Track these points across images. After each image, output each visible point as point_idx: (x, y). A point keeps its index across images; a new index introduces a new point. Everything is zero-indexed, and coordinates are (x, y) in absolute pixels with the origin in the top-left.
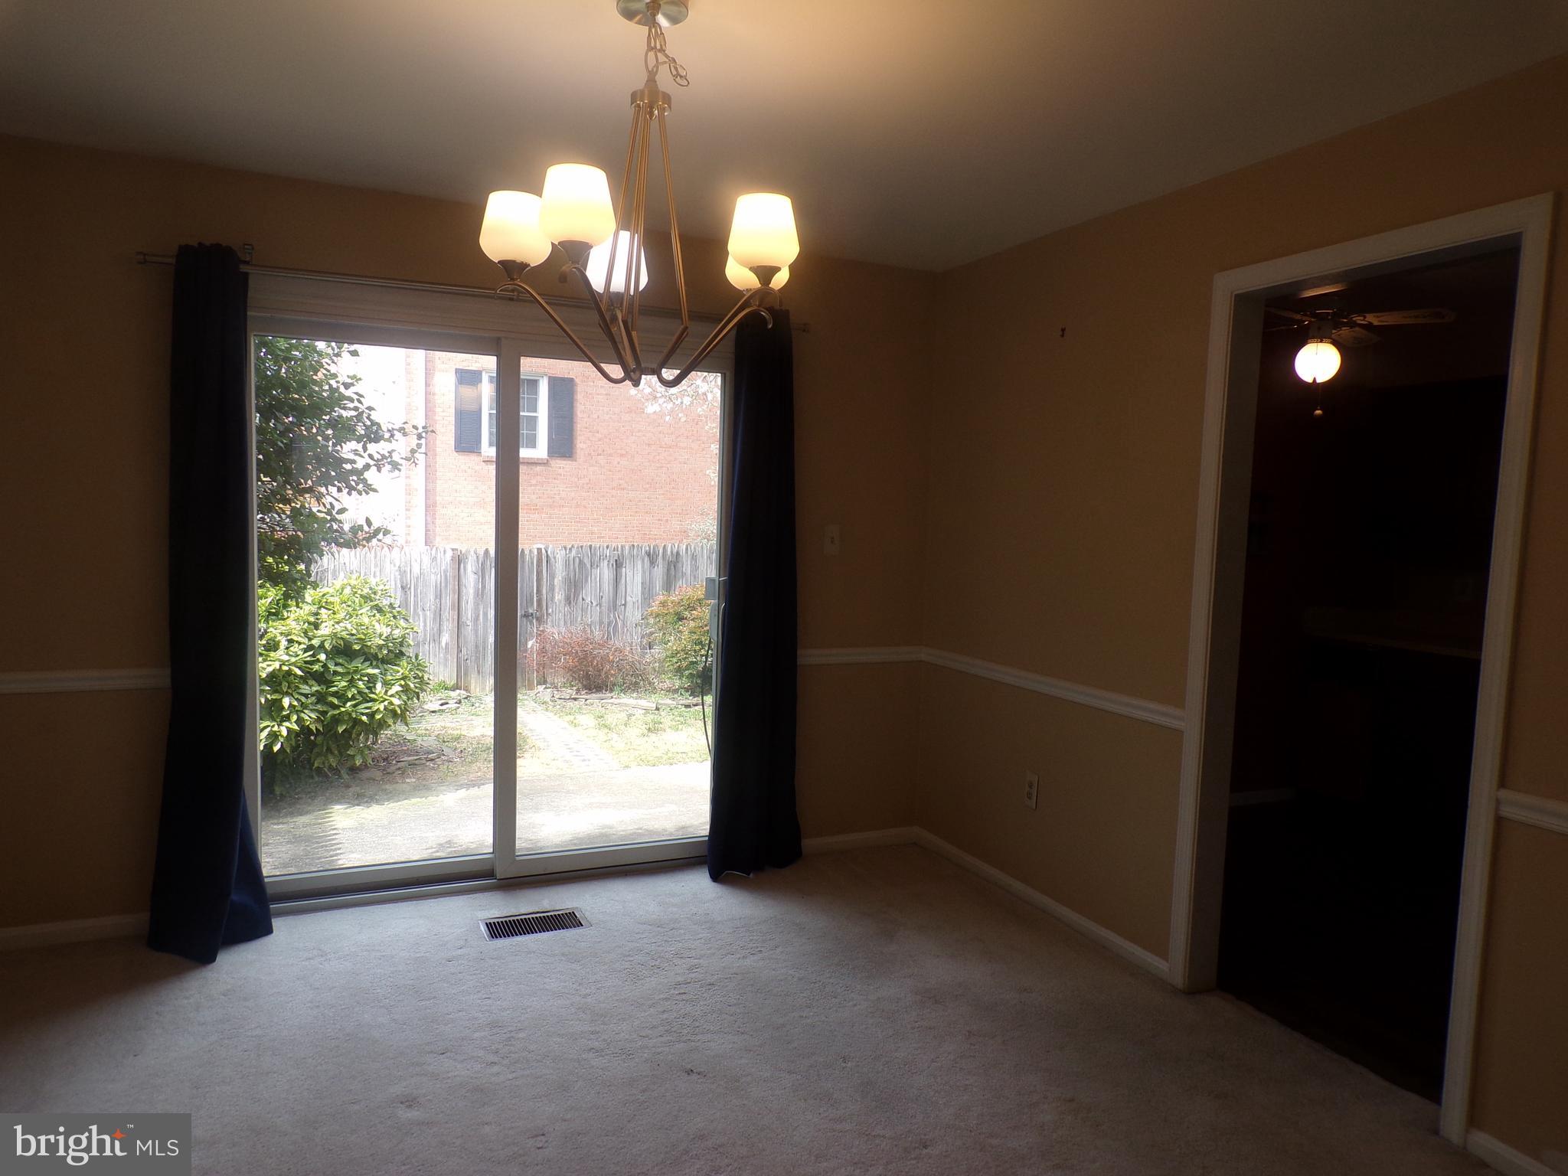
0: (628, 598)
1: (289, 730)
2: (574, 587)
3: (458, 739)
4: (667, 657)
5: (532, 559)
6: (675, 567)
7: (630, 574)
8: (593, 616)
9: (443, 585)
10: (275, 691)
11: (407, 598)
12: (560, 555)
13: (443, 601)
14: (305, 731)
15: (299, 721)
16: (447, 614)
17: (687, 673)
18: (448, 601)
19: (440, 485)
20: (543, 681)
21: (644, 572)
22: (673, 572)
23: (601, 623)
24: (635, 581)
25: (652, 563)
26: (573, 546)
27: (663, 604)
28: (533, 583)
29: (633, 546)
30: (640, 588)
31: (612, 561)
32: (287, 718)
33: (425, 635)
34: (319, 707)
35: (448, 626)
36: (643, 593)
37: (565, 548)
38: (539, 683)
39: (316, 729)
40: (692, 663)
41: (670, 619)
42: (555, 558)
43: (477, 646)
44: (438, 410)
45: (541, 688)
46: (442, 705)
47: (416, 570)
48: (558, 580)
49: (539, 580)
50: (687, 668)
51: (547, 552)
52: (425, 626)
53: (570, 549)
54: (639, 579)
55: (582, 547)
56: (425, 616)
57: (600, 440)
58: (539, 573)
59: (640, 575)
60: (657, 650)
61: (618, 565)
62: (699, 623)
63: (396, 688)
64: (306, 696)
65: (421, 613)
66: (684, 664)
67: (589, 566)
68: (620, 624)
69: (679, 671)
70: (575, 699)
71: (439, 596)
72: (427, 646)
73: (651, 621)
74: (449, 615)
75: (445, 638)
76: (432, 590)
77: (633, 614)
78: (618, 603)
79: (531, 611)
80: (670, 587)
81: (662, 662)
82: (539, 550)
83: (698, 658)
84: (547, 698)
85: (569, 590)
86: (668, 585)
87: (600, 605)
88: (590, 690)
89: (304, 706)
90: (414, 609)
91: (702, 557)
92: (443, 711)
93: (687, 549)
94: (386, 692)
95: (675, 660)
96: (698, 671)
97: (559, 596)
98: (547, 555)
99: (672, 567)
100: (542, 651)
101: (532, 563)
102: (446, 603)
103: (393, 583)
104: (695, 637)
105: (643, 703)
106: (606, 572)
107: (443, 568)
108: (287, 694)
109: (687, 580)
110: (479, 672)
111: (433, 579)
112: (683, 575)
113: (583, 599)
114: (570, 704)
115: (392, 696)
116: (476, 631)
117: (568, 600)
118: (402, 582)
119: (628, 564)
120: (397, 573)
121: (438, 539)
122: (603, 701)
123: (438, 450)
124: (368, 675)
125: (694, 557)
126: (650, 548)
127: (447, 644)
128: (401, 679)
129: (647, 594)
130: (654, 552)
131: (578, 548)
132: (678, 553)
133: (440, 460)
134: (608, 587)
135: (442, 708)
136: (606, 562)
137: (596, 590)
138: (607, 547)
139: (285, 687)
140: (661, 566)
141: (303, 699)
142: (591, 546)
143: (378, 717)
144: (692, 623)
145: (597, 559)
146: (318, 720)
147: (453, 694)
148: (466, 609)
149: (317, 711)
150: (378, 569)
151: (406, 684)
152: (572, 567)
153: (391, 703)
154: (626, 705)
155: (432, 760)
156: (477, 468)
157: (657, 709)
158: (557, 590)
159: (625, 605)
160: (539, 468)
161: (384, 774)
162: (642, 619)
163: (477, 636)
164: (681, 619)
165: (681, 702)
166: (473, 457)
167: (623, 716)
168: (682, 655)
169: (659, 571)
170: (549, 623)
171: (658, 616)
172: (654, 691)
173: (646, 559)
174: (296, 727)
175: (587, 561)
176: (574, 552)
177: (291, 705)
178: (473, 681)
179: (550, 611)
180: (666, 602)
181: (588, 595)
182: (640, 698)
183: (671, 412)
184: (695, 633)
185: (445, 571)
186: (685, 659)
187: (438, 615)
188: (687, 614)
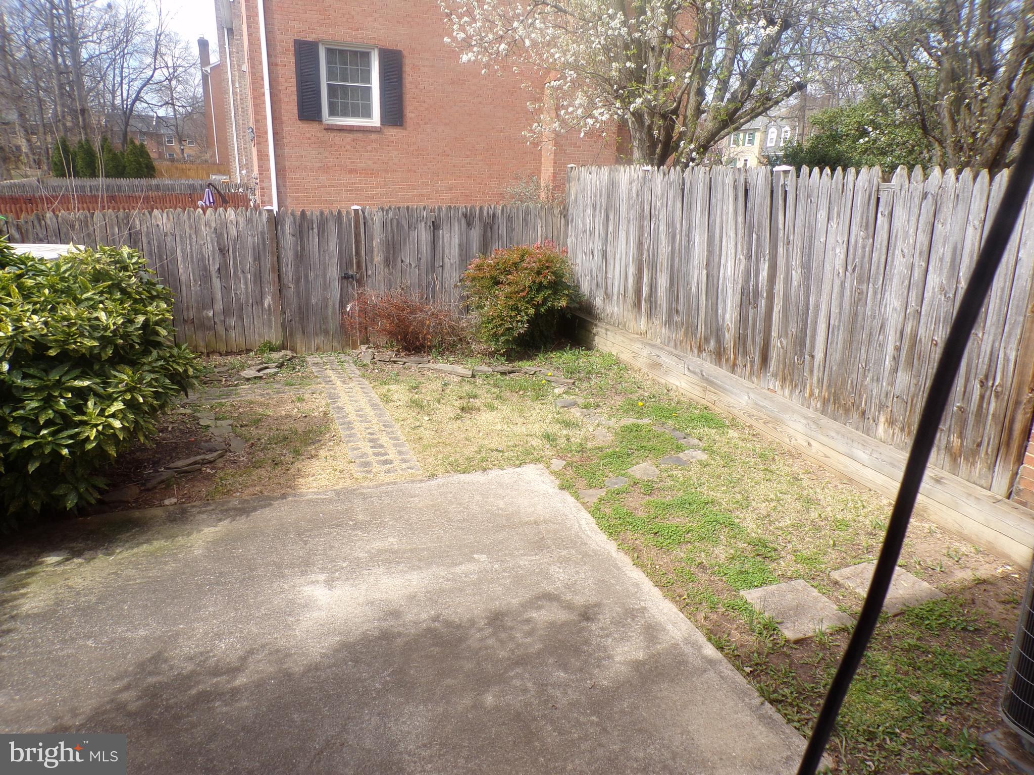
0: (446, 260)
2: (392, 249)
3: (257, 422)
4: (483, 323)
5: (349, 221)
6: (491, 228)
7: (447, 236)
8: (412, 277)
9: (261, 246)
11: (225, 261)
12: (377, 217)
13: (262, 264)
16: (267, 276)
17: (503, 339)
18: (268, 262)
19: (287, 150)
20: (366, 341)
21: (461, 234)
22: (489, 234)
23: (420, 285)
24: (453, 243)
25: (469, 224)
26: (390, 208)
27: (479, 268)
28: (351, 245)
29: (450, 207)
30: (457, 250)
31: (430, 223)
33: (247, 297)
35: (270, 289)
36: (460, 255)
37: (383, 209)
38: (362, 343)
40: (508, 329)
41: (486, 282)
42: (372, 219)
43: (300, 308)
44: (281, 80)
45: (363, 348)
46: (259, 371)
47: (233, 231)
48: (377, 241)
49: (357, 242)
50: (503, 335)
51: (364, 213)
52: (247, 288)
53: (387, 211)
54: (456, 241)
55: (399, 208)
56: (245, 278)
57: (427, 109)
58: (357, 235)
59: (457, 236)
60: (474, 315)
61: (435, 227)
62: (514, 288)
63: (118, 406)
65: (241, 276)
66: (501, 330)
67: (406, 227)
68: (438, 285)
69: (495, 336)
70: (395, 362)
71: (257, 258)
72: (250, 308)
73: (468, 283)
74: (269, 277)
75: (268, 301)
76: (250, 251)
77: (452, 276)
78: (437, 265)
79: (350, 273)
80: (487, 249)
81: (478, 328)
82: (356, 211)
83: (514, 324)
84: (367, 360)
85: (388, 252)
86: (485, 248)
87: (418, 266)
88: (410, 351)
90: (234, 272)
91: (518, 218)
92: (261, 378)
93: (503, 210)
94: (103, 410)
95: (491, 326)
96: (514, 338)
97: (378, 258)
98: (365, 218)
99: (489, 229)
100: (364, 312)
101: (350, 225)
102: (265, 265)
103: (210, 246)
104: (511, 303)
105: (460, 369)
106: (423, 234)
107: (260, 229)
109: (502, 243)
110: (303, 332)
111: (250, 241)
112: (500, 237)
113: (402, 261)
114: (389, 367)
115: (113, 416)
116: (298, 293)
117: (387, 261)
118: (219, 244)
119: (445, 226)
120: (214, 236)
121: (289, 199)
122: (420, 366)
123: (284, 118)
124: (72, 390)
125: (510, 219)
126: (466, 209)
127: (269, 306)
128: (125, 392)
129: (465, 256)
130: (471, 214)
131: (395, 209)
132: (494, 215)
133: (286, 128)
134: (425, 250)
135: (261, 374)
136: (423, 224)
137: (414, 252)
138: (424, 208)
140: (477, 228)
142: (408, 208)
143: (90, 446)
144: (508, 289)
145: (414, 220)
147: (276, 356)
148: (287, 272)
150: (193, 231)
151: (133, 398)
152: (390, 229)
153: (110, 426)
154: (443, 371)
155: (210, 462)
156: (320, 135)
157: (473, 376)
158: (375, 253)
159: (443, 266)
160: (373, 136)
161: (141, 491)
162: (460, 281)
163: (299, 298)
164: (497, 283)
165: (497, 369)
166: (315, 125)
167: (438, 385)
168: (498, 321)
169: (476, 234)
170: (370, 285)
171: (474, 279)
172: (471, 354)
173: (463, 221)
175: (404, 223)
176: (391, 214)
178: (298, 341)
179: (370, 272)
180: (482, 265)
181: (407, 257)
182: (457, 362)
183: (486, 66)
184: (511, 298)
185: (263, 233)
186: (501, 325)
187: (258, 278)
188: (502, 278)
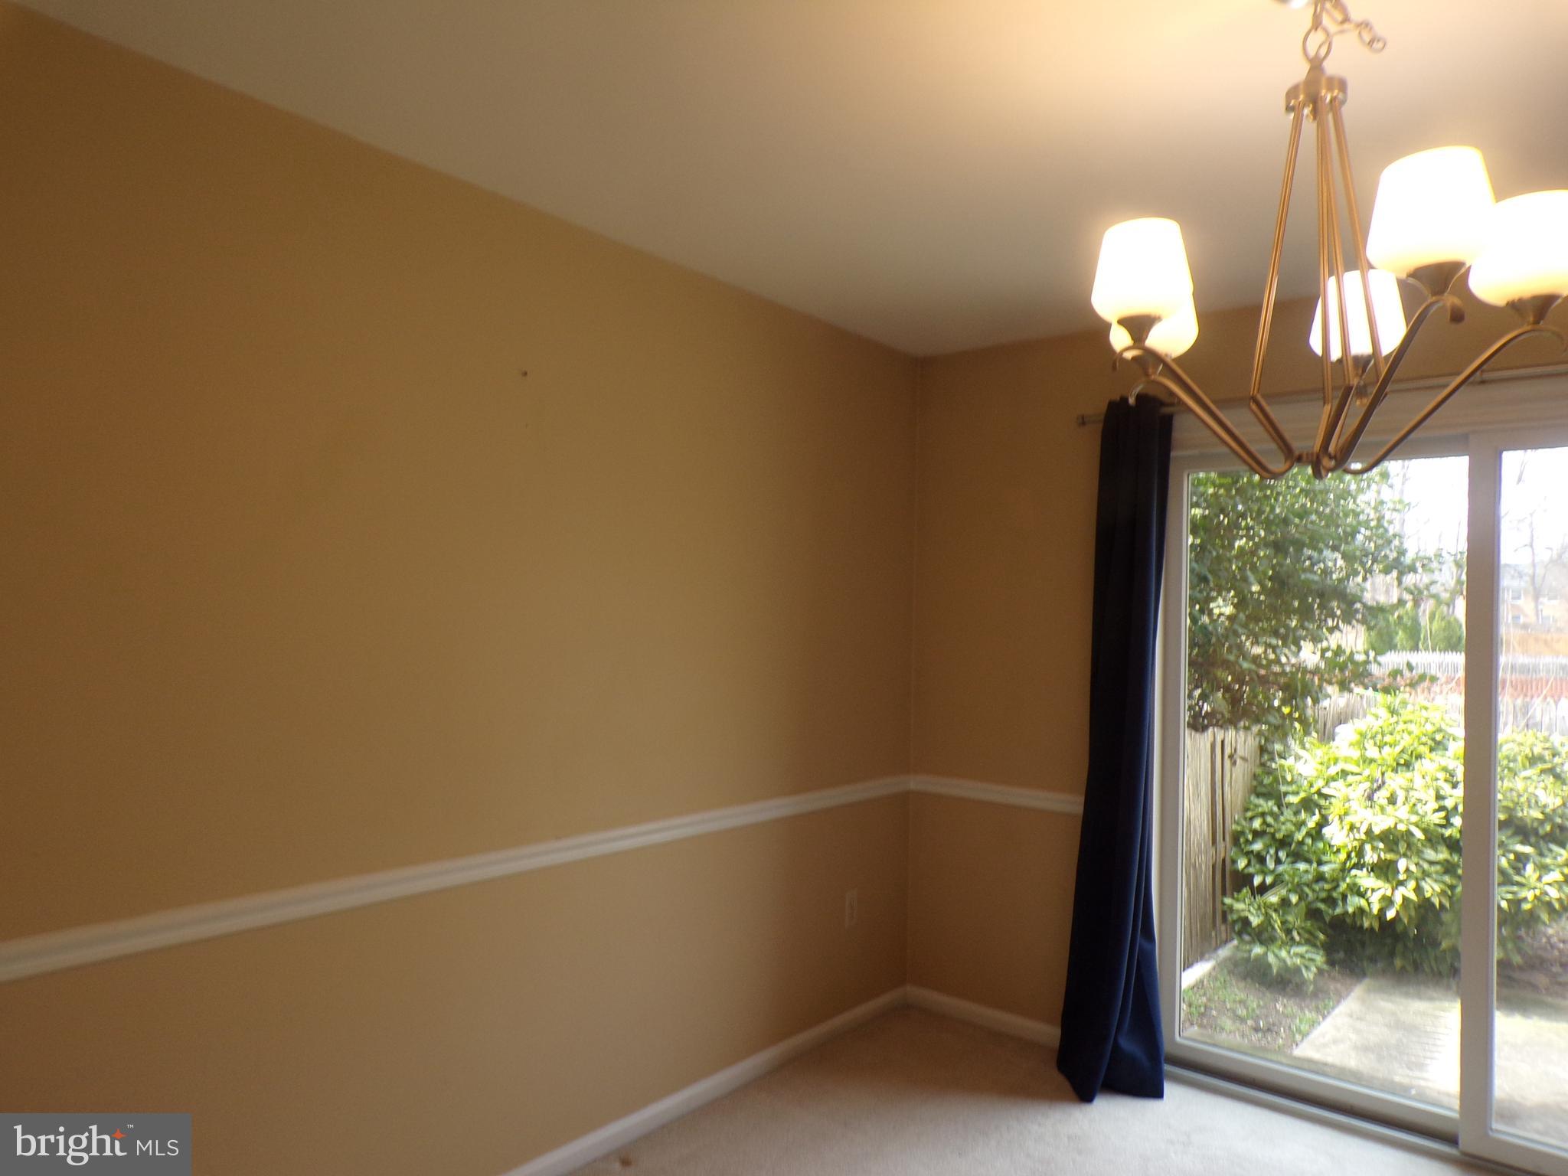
1: (1405, 899)
10: (1391, 850)
14: (1425, 905)
15: (1418, 890)
32: (1401, 883)
34: (1447, 879)
39: (1441, 903)
63: (1556, 876)
64: (1431, 863)
89: (1426, 874)
94: (1540, 877)
108: (1405, 855)
124: (1516, 853)
139: (1402, 848)
141: (1426, 866)
143: (1526, 907)
146: (1443, 892)
149: (1444, 883)
153: (1545, 894)
174: (1413, 896)
177: (1407, 870)
